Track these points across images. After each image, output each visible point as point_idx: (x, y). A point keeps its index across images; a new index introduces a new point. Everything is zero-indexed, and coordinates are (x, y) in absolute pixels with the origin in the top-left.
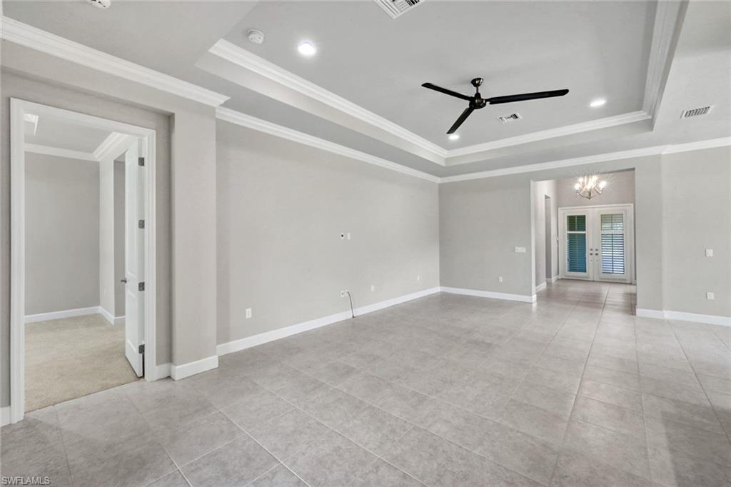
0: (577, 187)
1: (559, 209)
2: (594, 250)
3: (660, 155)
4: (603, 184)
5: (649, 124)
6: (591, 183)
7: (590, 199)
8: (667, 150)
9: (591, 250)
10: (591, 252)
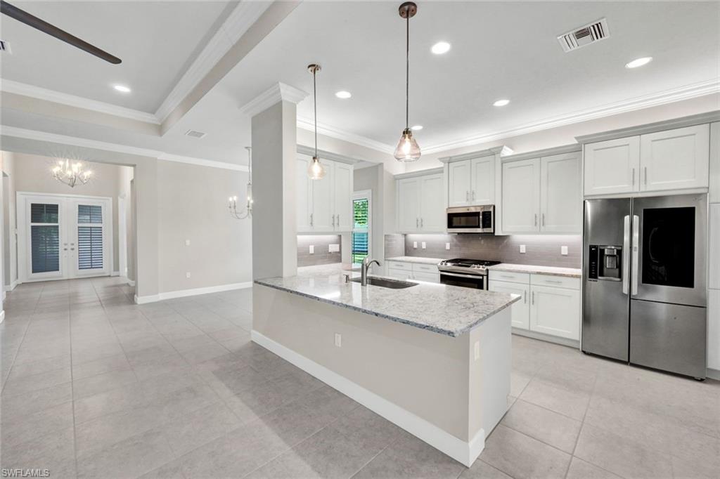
0: (56, 170)
1: (18, 193)
2: (69, 244)
3: (156, 159)
4: (88, 174)
5: (160, 129)
6: (75, 168)
7: (73, 186)
8: (162, 156)
9: (65, 244)
10: (66, 247)
